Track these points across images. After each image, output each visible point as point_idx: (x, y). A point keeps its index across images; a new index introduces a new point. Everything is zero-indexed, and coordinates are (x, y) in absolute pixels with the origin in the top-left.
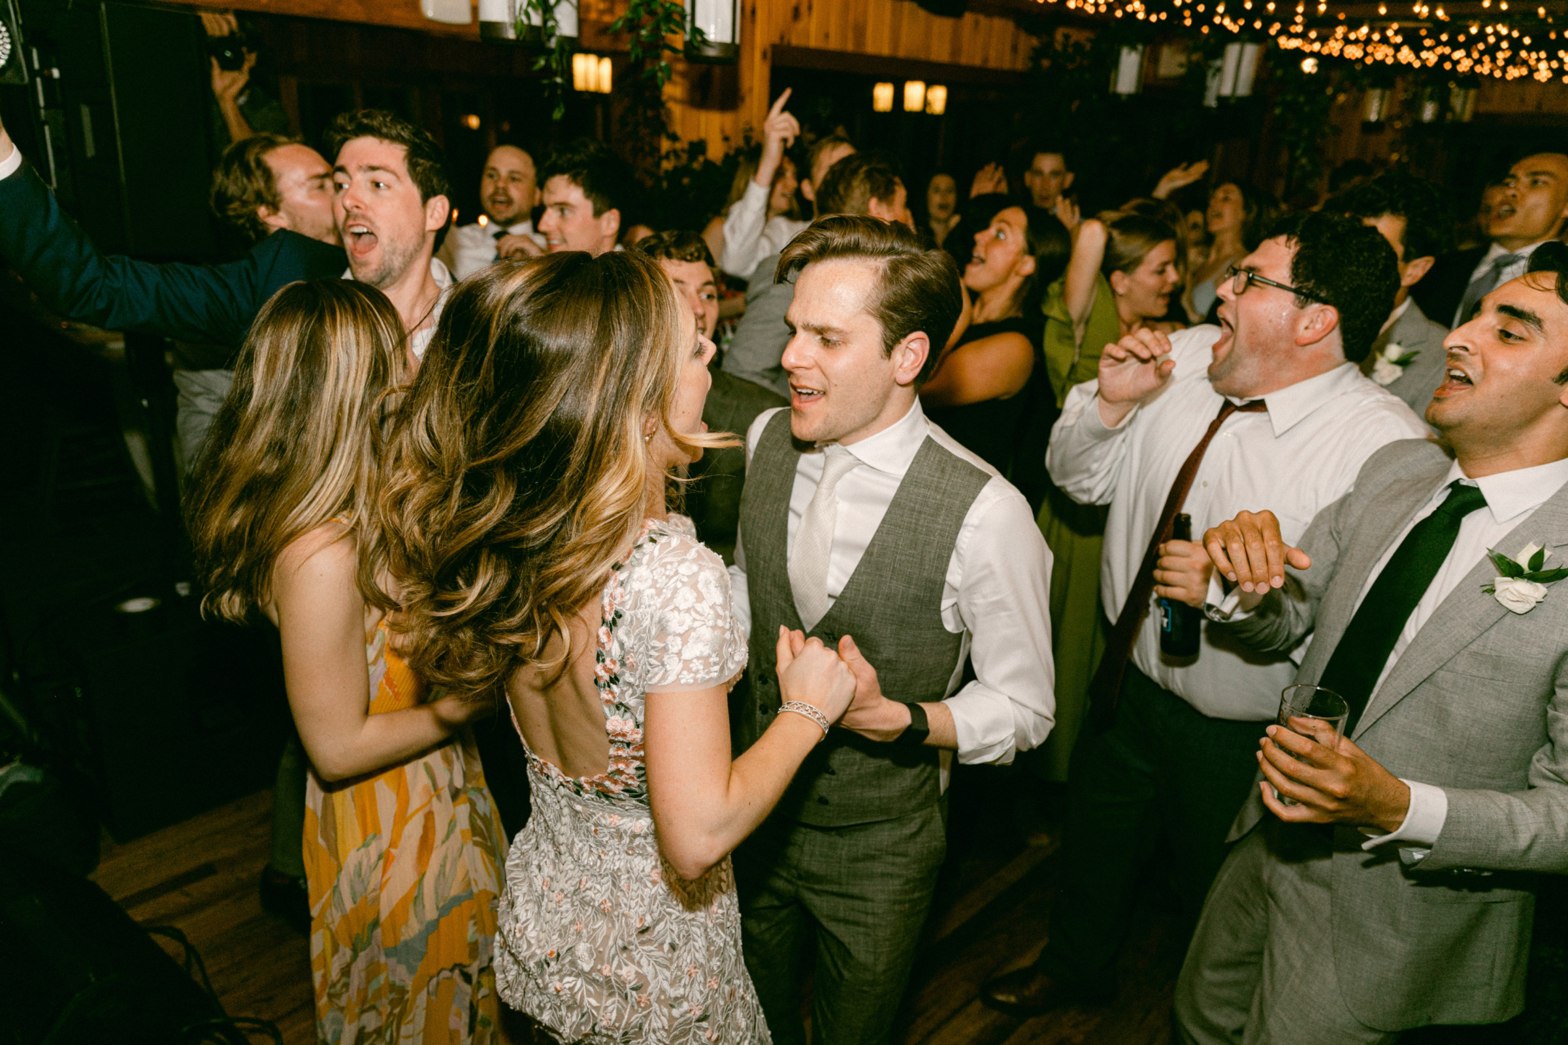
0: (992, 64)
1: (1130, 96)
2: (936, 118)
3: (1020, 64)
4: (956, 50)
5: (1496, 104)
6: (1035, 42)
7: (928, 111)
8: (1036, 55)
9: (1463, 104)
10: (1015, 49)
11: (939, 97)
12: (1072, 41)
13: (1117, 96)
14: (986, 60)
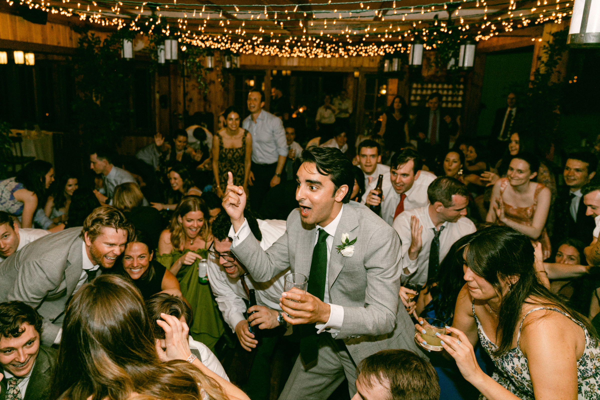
0: (62, 45)
1: (130, 59)
2: (30, 66)
3: (75, 45)
4: (44, 39)
5: (247, 62)
6: (79, 36)
7: (27, 64)
8: (81, 41)
9: (238, 62)
10: (71, 39)
11: (31, 59)
12: (95, 36)
13: (125, 59)
14: (59, 43)
